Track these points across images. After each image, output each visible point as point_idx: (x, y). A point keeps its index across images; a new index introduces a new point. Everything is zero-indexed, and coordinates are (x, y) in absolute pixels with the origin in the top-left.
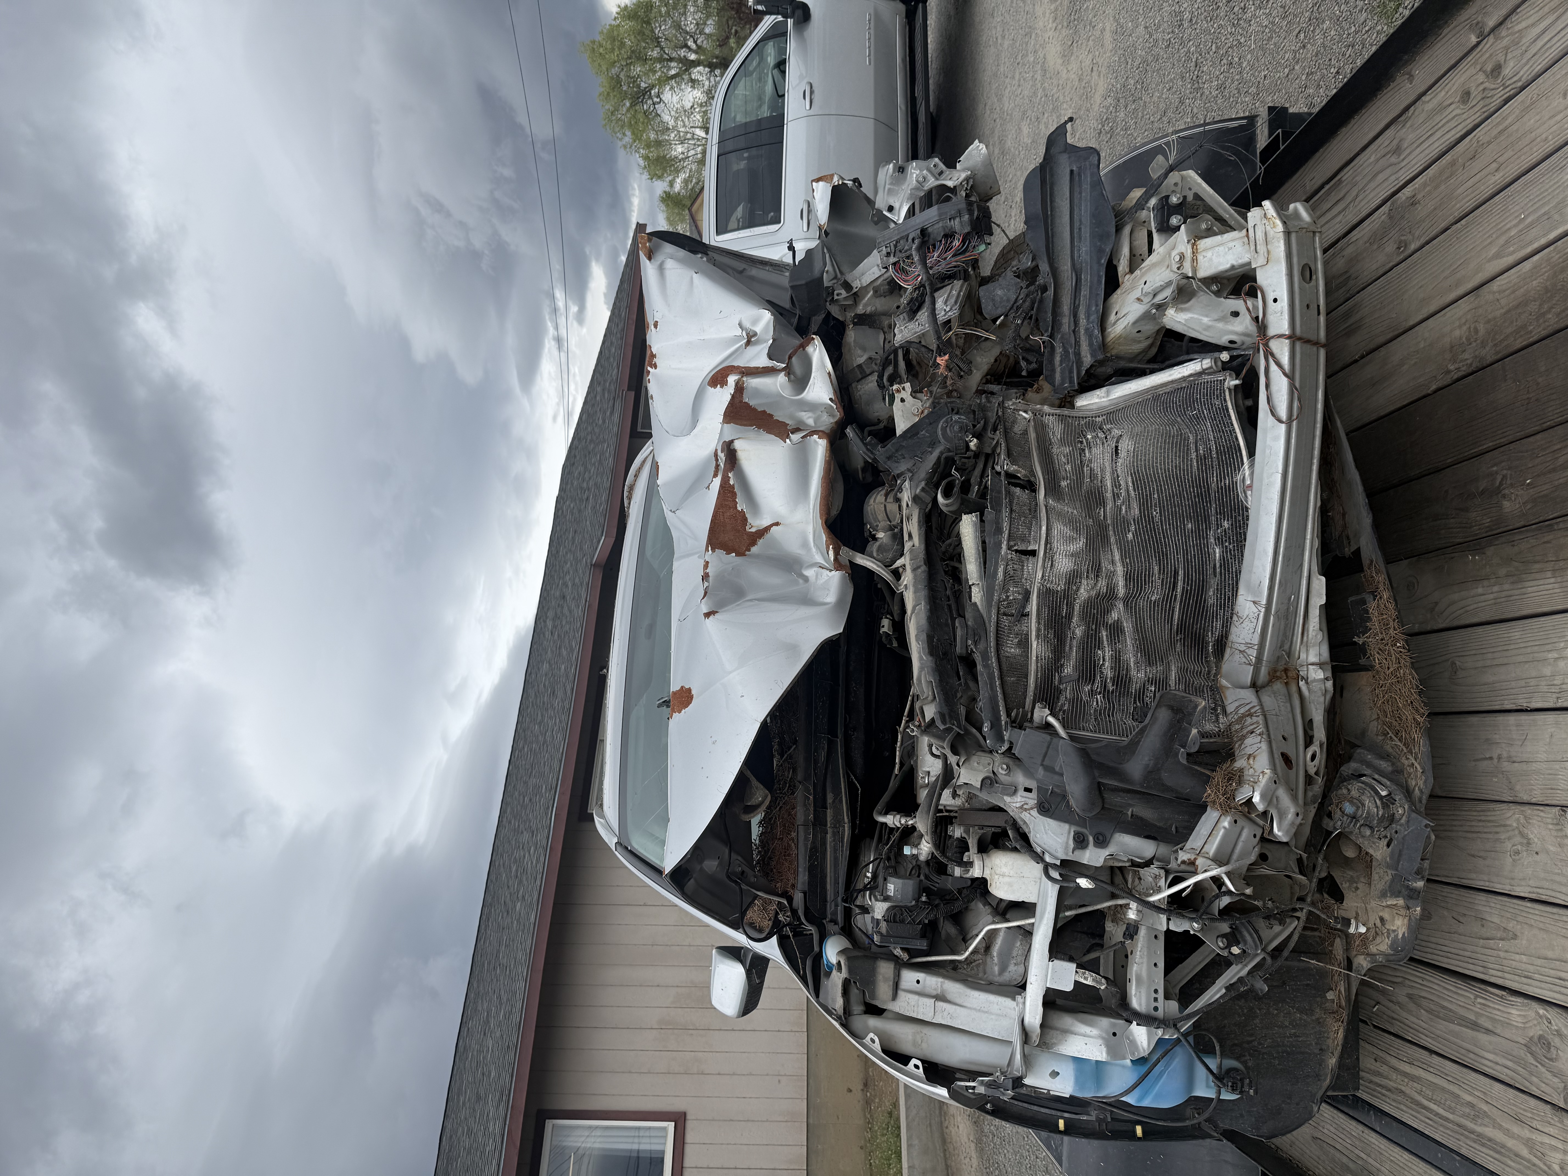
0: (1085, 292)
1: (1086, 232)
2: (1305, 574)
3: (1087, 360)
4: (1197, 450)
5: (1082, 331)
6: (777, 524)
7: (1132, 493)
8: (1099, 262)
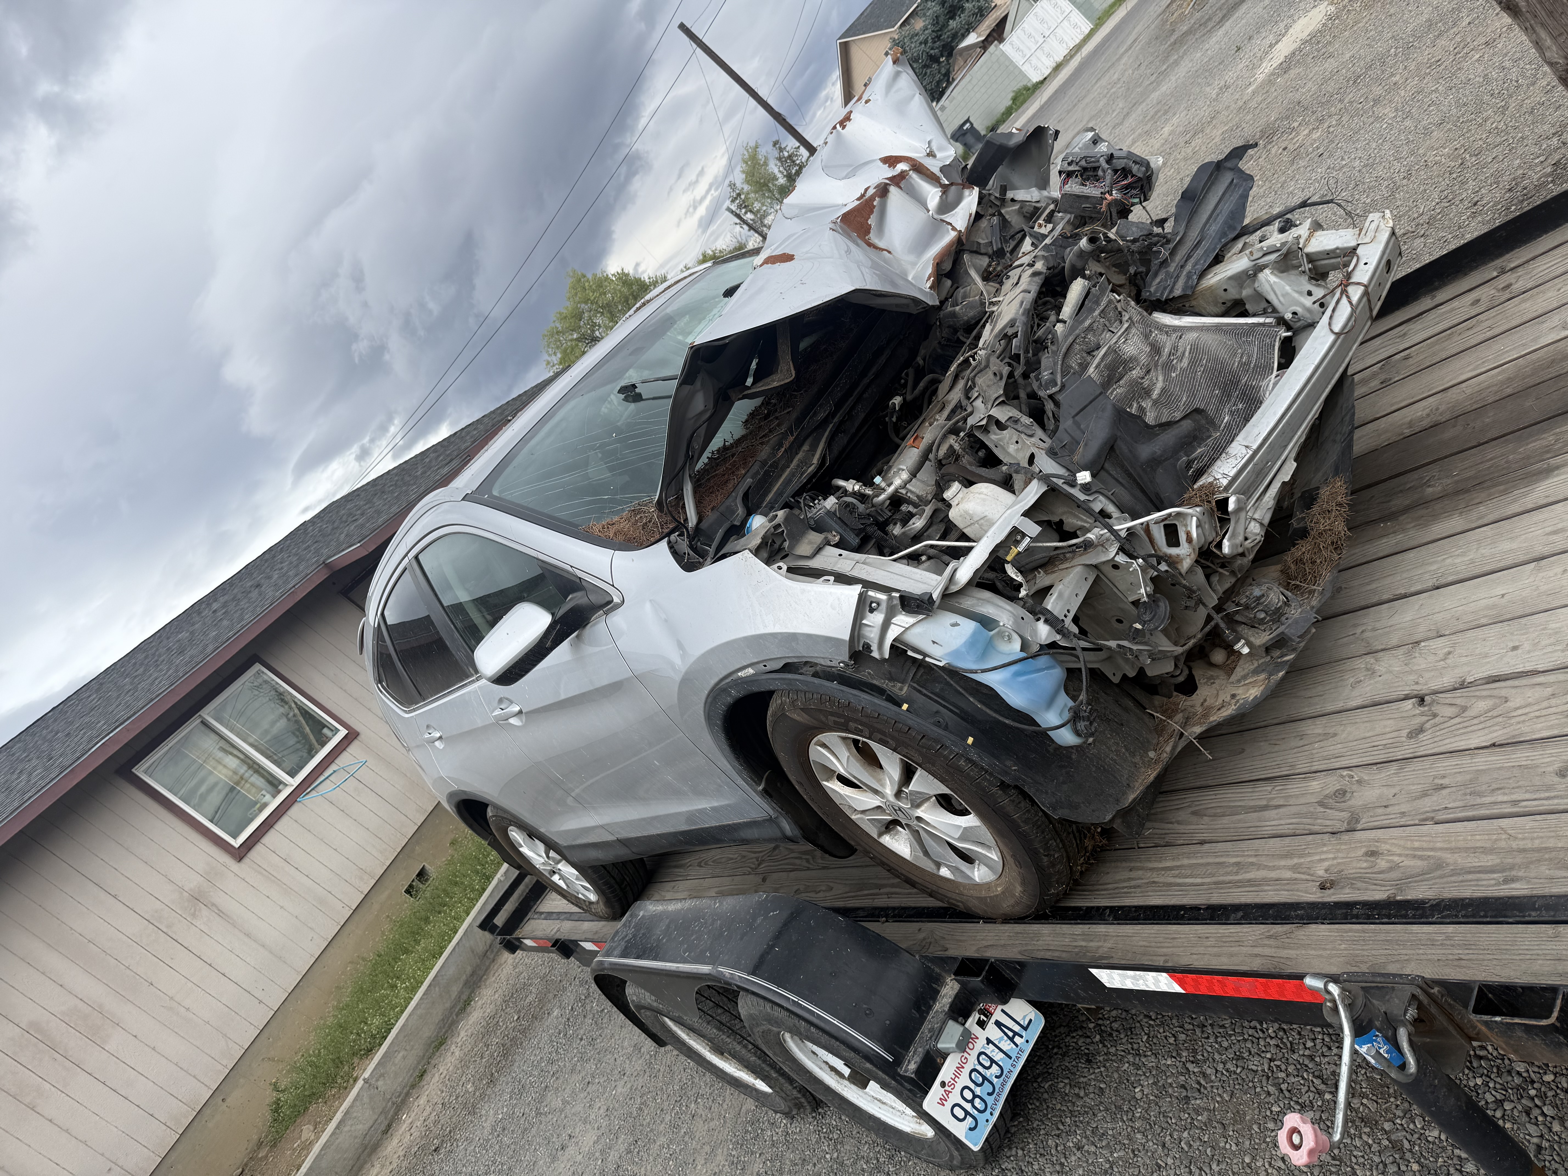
0: (1200, 252)
1: (1221, 220)
2: (1283, 457)
3: (1178, 292)
4: (1241, 357)
5: (1184, 273)
6: (889, 252)
7: (1187, 354)
8: (1220, 240)
